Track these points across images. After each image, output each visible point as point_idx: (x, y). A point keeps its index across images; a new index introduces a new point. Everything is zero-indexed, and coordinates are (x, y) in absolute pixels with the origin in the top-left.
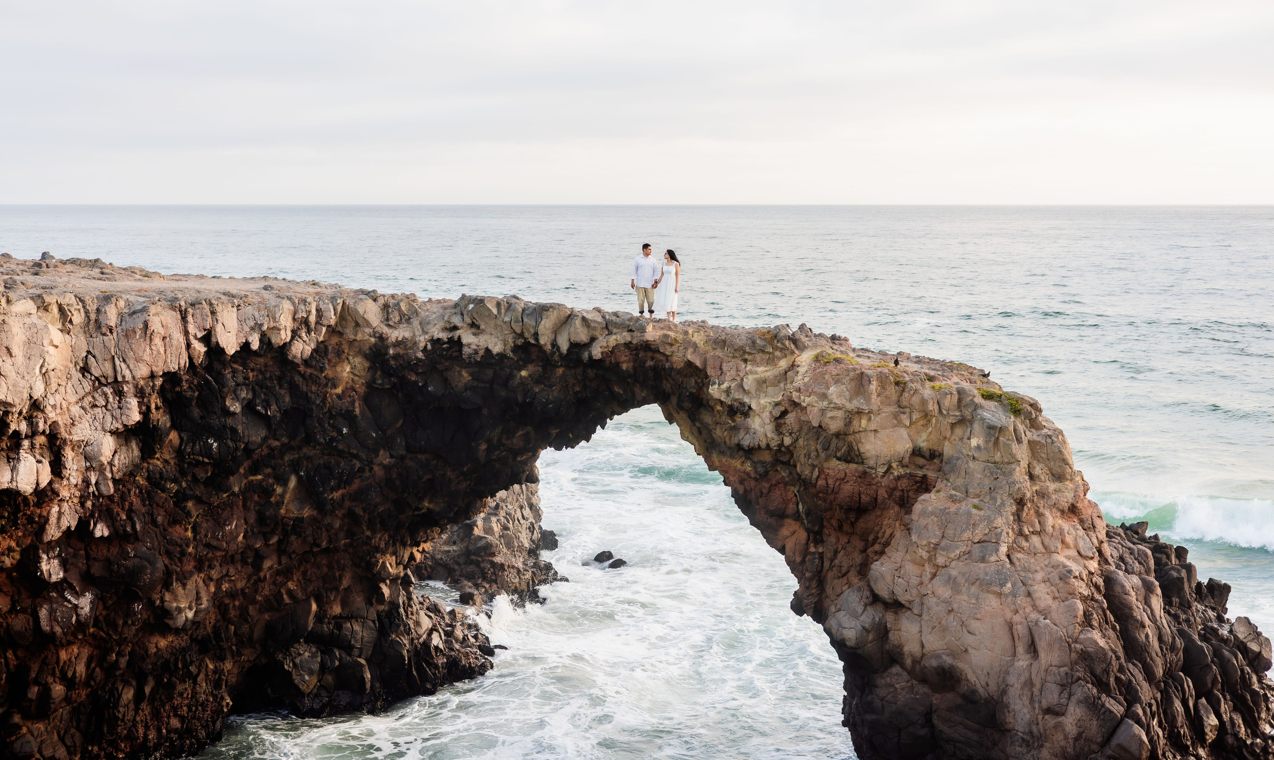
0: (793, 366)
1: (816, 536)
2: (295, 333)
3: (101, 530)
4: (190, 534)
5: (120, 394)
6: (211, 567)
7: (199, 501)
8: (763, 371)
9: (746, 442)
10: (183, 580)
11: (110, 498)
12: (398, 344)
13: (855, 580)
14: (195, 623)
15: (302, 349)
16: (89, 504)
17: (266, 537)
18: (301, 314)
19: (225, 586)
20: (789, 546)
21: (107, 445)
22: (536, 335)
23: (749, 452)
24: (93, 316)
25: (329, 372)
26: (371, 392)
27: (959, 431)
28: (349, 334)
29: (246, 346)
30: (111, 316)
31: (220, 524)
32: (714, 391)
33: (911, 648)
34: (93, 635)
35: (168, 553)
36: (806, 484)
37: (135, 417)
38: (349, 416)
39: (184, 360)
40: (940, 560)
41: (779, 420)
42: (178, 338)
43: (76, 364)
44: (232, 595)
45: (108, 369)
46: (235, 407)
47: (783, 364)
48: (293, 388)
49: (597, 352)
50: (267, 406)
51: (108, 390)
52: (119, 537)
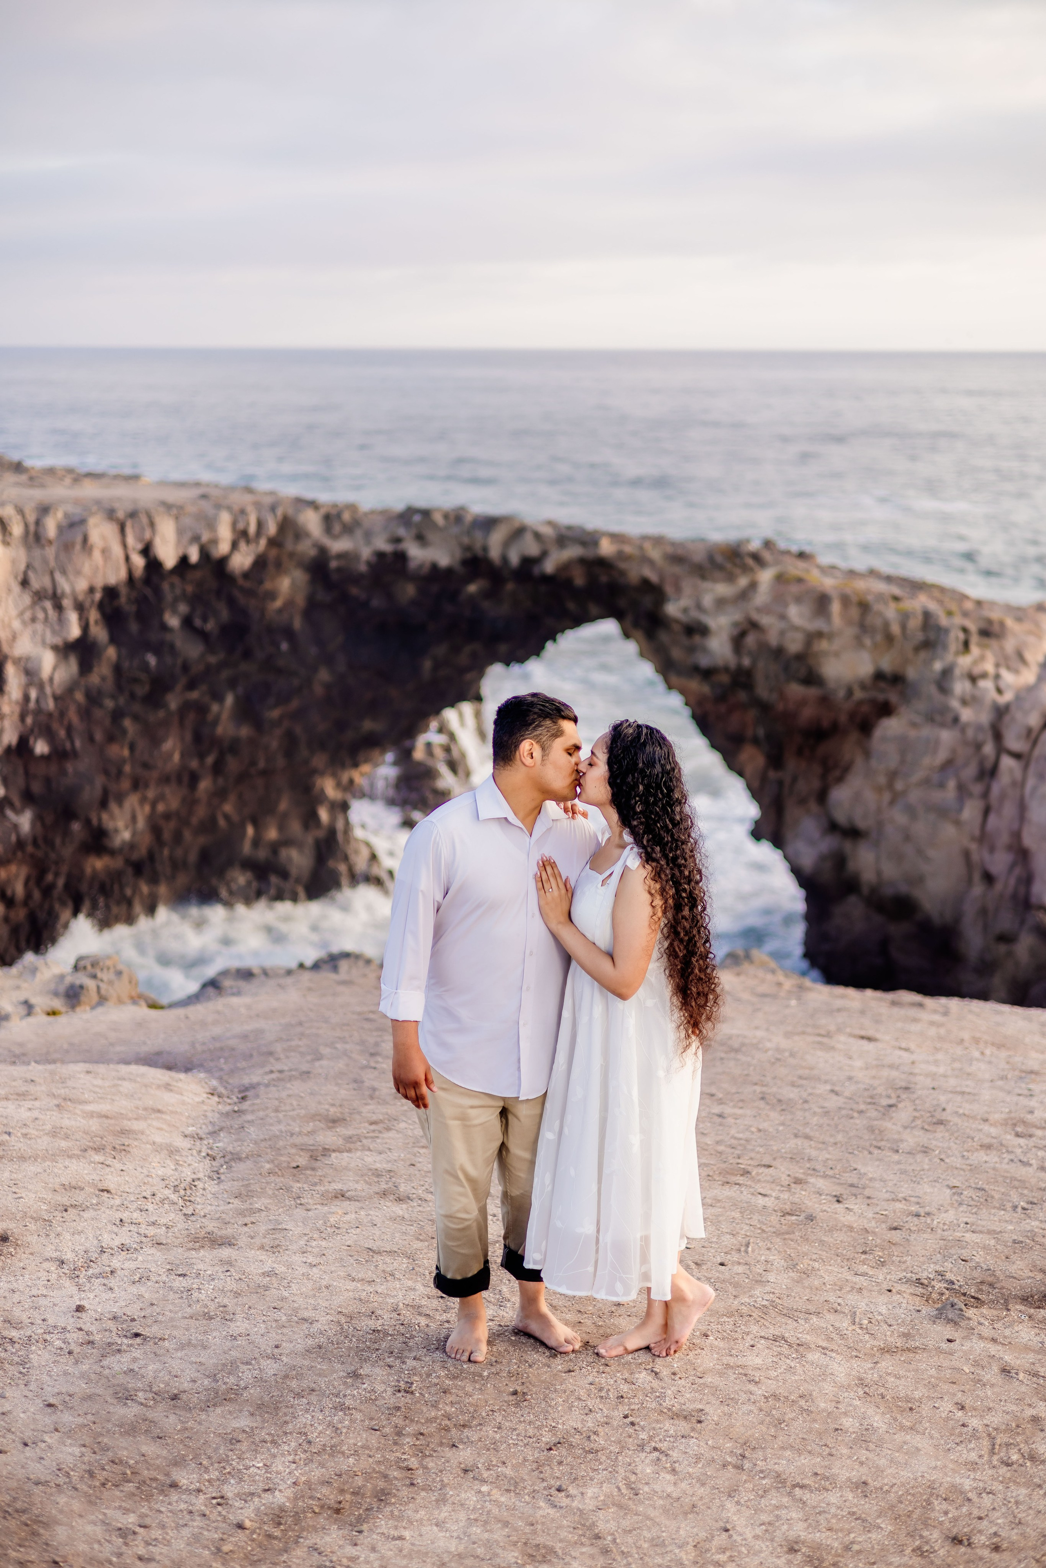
0: (753, 586)
1: (775, 760)
2: (234, 545)
3: (41, 747)
4: (126, 752)
5: (59, 607)
6: (146, 786)
7: (136, 718)
8: (722, 589)
9: (704, 661)
10: (120, 799)
11: (50, 715)
12: (342, 556)
13: (813, 806)
14: (132, 846)
15: (242, 561)
16: (29, 720)
17: (201, 756)
18: (241, 526)
19: (161, 808)
20: (749, 770)
21: (48, 661)
22: (485, 549)
23: (707, 674)
24: (32, 528)
25: (268, 585)
26: (312, 607)
27: (923, 655)
28: (289, 545)
29: (184, 560)
30: (51, 527)
31: (155, 741)
32: (672, 609)
33: (868, 876)
34: (32, 856)
35: (106, 772)
36: (765, 708)
37: (75, 632)
38: (289, 633)
39: (123, 574)
40: (899, 785)
41: (738, 641)
42: (117, 551)
43: (16, 577)
44: (167, 816)
45: (47, 582)
46: (173, 621)
47: (743, 581)
48: (232, 602)
49: (549, 566)
50: (205, 619)
51: (48, 605)
52: (59, 755)
